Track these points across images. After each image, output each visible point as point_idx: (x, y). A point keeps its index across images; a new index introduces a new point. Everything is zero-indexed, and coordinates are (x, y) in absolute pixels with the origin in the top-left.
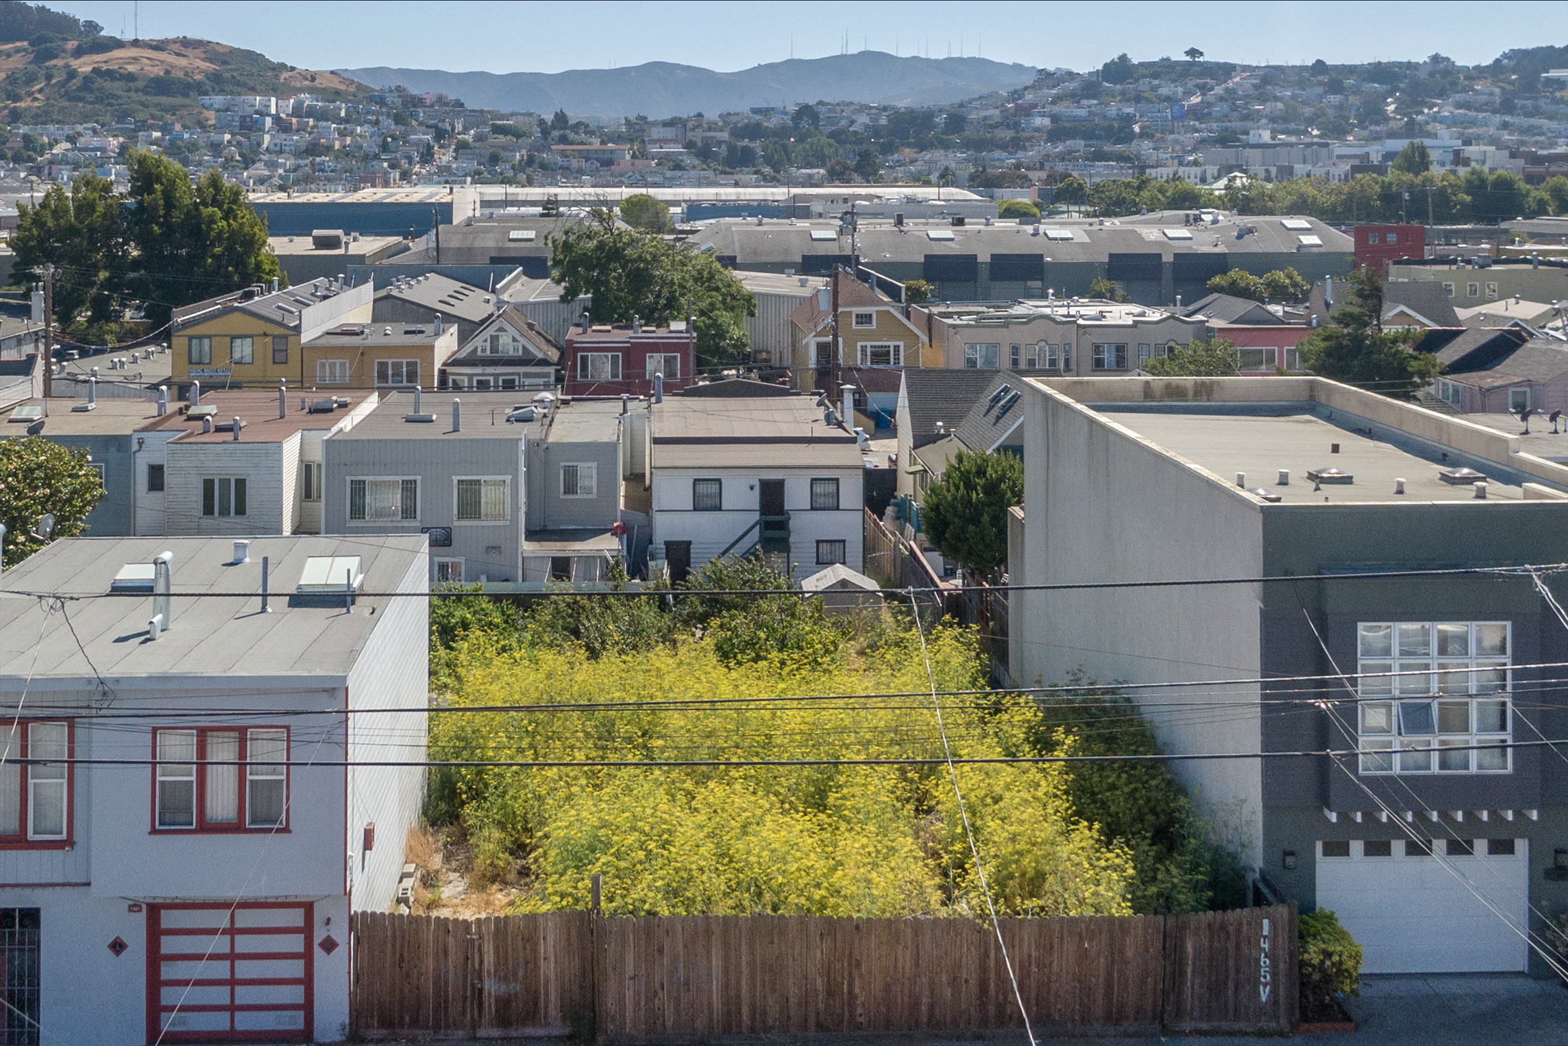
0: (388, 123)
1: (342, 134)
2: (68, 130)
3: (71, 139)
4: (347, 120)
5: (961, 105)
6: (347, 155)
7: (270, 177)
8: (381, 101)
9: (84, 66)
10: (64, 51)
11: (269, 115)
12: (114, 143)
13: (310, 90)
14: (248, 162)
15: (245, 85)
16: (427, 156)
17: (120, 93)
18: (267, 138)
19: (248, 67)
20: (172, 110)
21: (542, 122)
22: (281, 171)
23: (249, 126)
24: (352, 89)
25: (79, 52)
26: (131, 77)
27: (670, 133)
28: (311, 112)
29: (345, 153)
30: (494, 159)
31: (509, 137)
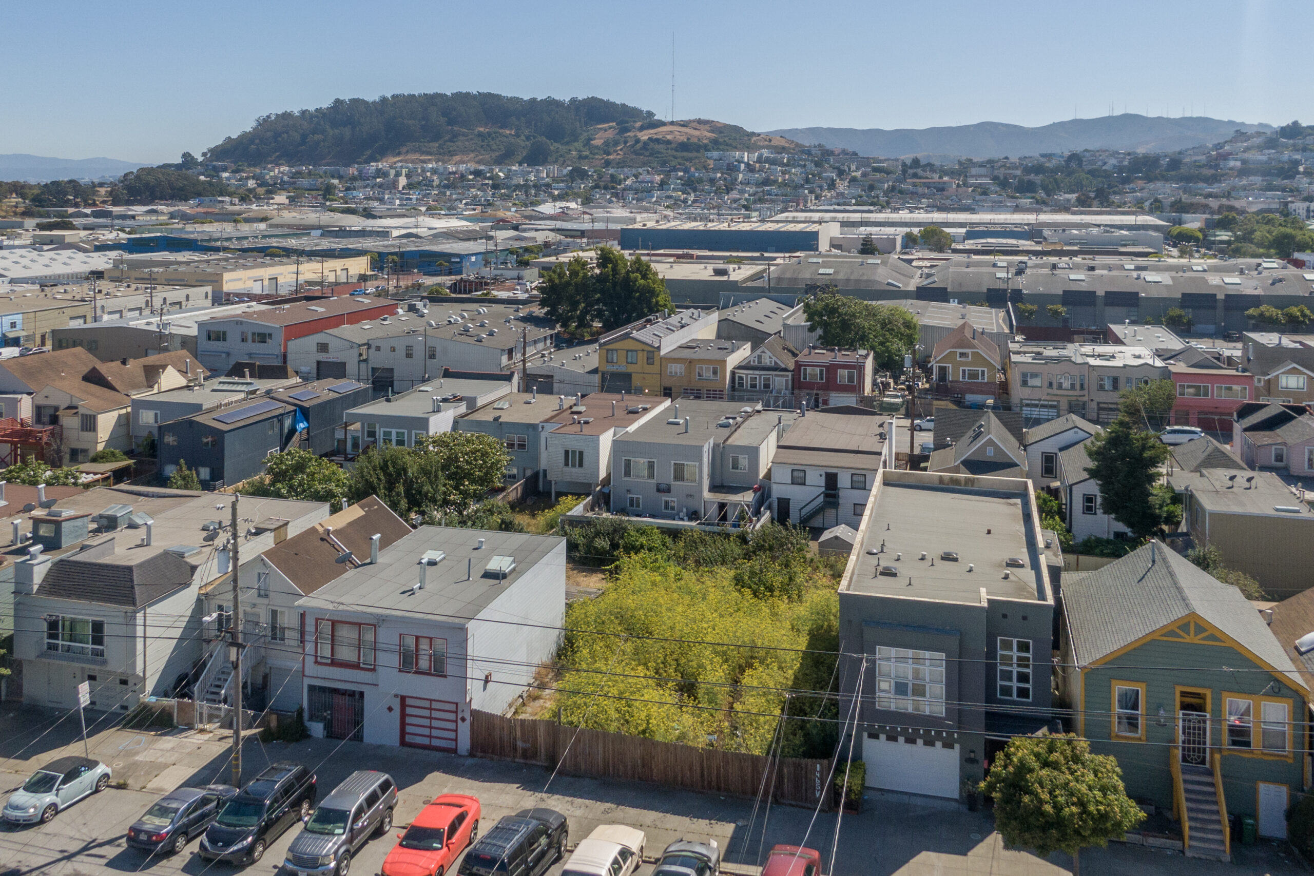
0: (811, 166)
1: (784, 173)
2: (634, 171)
3: (636, 176)
4: (787, 165)
5: (1180, 153)
6: (785, 185)
7: (740, 199)
8: (809, 153)
9: (644, 136)
10: (634, 128)
11: (743, 162)
12: (658, 178)
13: (768, 147)
14: (728, 190)
15: (731, 145)
16: (832, 185)
17: (663, 151)
18: (741, 176)
19: (734, 135)
20: (690, 160)
21: (904, 165)
22: (746, 195)
23: (732, 168)
24: (792, 146)
25: (642, 128)
26: (669, 142)
27: (982, 171)
28: (767, 160)
29: (784, 184)
30: (871, 188)
31: (882, 174)
